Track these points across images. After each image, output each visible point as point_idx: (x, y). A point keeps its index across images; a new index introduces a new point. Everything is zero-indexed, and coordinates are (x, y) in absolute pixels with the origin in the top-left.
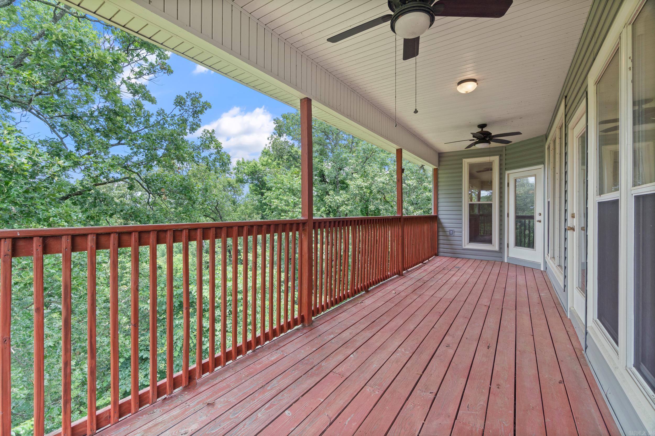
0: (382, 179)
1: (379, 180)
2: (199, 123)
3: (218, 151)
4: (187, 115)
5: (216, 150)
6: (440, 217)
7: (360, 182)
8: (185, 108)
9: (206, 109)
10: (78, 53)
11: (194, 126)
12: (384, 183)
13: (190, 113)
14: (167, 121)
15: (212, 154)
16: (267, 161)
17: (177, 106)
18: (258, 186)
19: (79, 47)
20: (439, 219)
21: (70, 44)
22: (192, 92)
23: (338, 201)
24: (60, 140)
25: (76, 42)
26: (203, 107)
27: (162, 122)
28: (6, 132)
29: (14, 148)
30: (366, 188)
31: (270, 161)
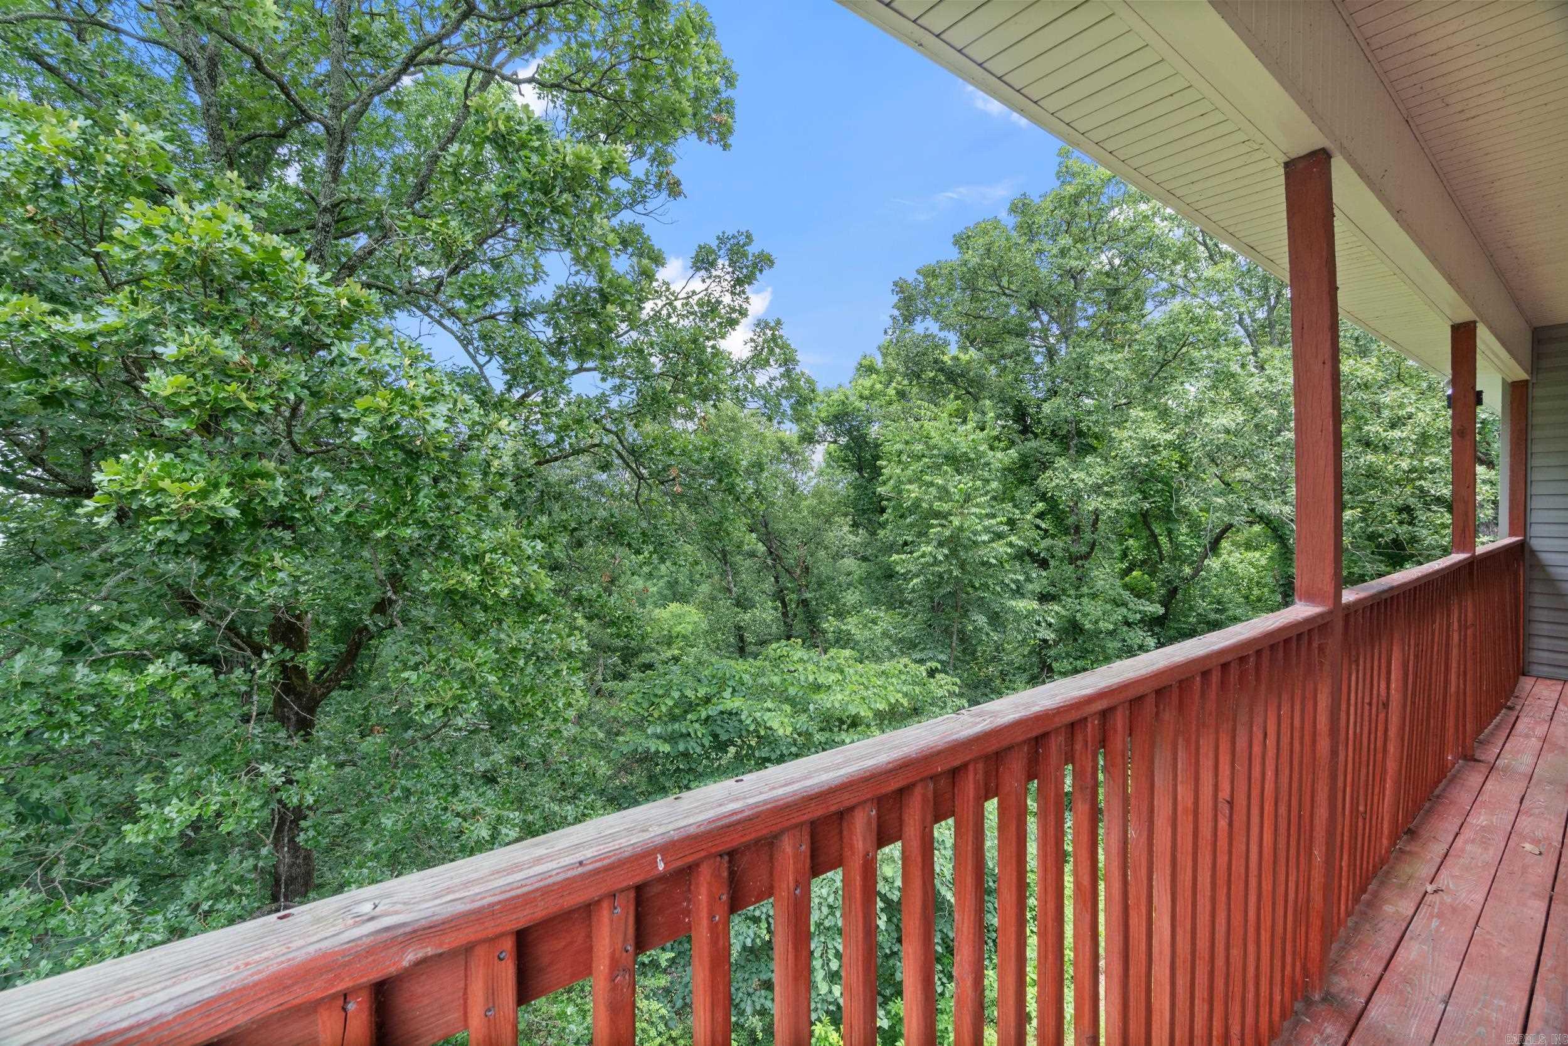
0: (1224, 420)
1: (1216, 424)
2: (745, 305)
3: (788, 371)
4: (719, 289)
5: (782, 370)
6: (1536, 544)
7: (1152, 431)
8: (714, 273)
9: (761, 271)
10: (535, 159)
11: (734, 316)
12: (1227, 431)
13: (724, 284)
14: (675, 309)
15: (774, 379)
16: (873, 386)
17: (698, 269)
18: (851, 449)
19: (537, 144)
20: (1533, 552)
21: (520, 139)
22: (730, 232)
23: (1081, 485)
24: (477, 370)
25: (529, 133)
26: (755, 266)
27: (664, 312)
28: (407, 362)
29: (423, 399)
30: (1170, 445)
31: (878, 386)
